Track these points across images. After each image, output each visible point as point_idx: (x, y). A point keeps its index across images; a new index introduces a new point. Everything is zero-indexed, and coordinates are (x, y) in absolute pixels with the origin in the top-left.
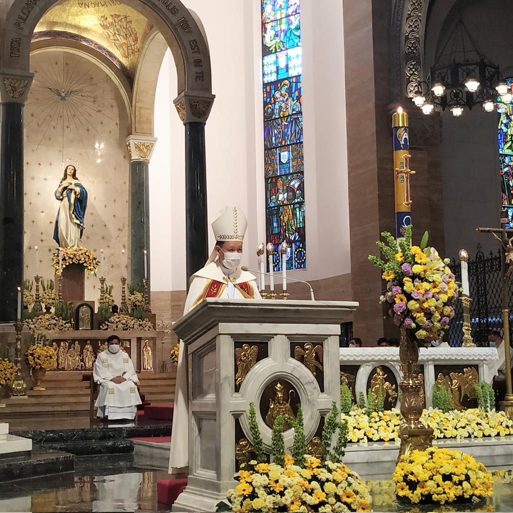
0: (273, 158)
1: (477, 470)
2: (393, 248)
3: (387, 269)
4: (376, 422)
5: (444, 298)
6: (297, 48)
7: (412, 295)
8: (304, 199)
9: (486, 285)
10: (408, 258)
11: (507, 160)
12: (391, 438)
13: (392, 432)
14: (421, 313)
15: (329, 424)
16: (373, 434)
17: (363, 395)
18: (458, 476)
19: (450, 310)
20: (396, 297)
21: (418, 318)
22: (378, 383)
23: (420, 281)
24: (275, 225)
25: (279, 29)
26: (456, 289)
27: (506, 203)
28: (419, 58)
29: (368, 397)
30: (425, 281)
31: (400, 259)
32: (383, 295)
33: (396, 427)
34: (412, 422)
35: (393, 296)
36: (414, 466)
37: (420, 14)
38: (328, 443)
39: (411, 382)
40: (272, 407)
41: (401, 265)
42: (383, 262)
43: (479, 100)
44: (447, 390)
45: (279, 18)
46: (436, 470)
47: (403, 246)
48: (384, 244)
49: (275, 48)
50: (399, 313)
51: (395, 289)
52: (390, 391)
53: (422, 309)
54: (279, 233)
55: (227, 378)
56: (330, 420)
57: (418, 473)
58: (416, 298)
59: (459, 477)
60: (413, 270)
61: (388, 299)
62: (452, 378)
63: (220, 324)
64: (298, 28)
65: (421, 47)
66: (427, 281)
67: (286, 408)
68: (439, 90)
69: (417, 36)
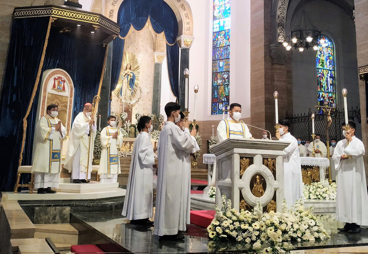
0: (216, 64)
6: (228, 18)
8: (229, 83)
11: (320, 70)
24: (216, 94)
25: (221, 9)
27: (319, 90)
28: (284, 26)
37: (285, 7)
40: (255, 186)
43: (311, 45)
45: (221, 5)
49: (219, 17)
54: (218, 98)
55: (237, 172)
62: (308, 171)
63: (234, 148)
64: (229, 9)
65: (284, 21)
67: (260, 187)
68: (295, 40)
69: (283, 16)
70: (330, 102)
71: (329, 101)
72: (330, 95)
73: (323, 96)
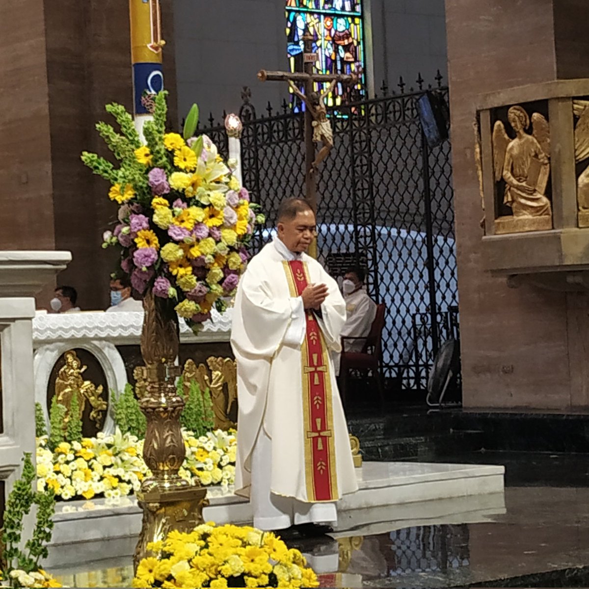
1: (289, 563)
2: (131, 138)
3: (120, 180)
4: (67, 462)
5: (230, 237)
7: (170, 233)
9: (258, 171)
10: (161, 158)
12: (98, 492)
13: (99, 481)
14: (185, 267)
15: (18, 496)
16: (62, 487)
17: (40, 410)
18: (256, 577)
19: (241, 260)
20: (137, 236)
21: (182, 277)
22: (70, 385)
23: (185, 205)
26: (251, 219)
29: (49, 413)
30: (194, 204)
31: (143, 160)
32: (110, 230)
33: (107, 469)
34: (166, 477)
35: (132, 235)
36: (173, 563)
38: (14, 533)
39: (163, 400)
41: (147, 172)
42: (111, 166)
44: (203, 393)
46: (216, 570)
47: (151, 133)
48: (111, 130)
50: (144, 269)
51: (137, 221)
52: (93, 398)
53: (189, 260)
56: (19, 489)
57: (181, 577)
58: (177, 238)
59: (258, 580)
60: (171, 183)
61: (121, 239)
62: (211, 368)
66: (198, 204)
70: (342, 59)
71: (336, 51)
72: (341, 25)
73: (311, 30)
